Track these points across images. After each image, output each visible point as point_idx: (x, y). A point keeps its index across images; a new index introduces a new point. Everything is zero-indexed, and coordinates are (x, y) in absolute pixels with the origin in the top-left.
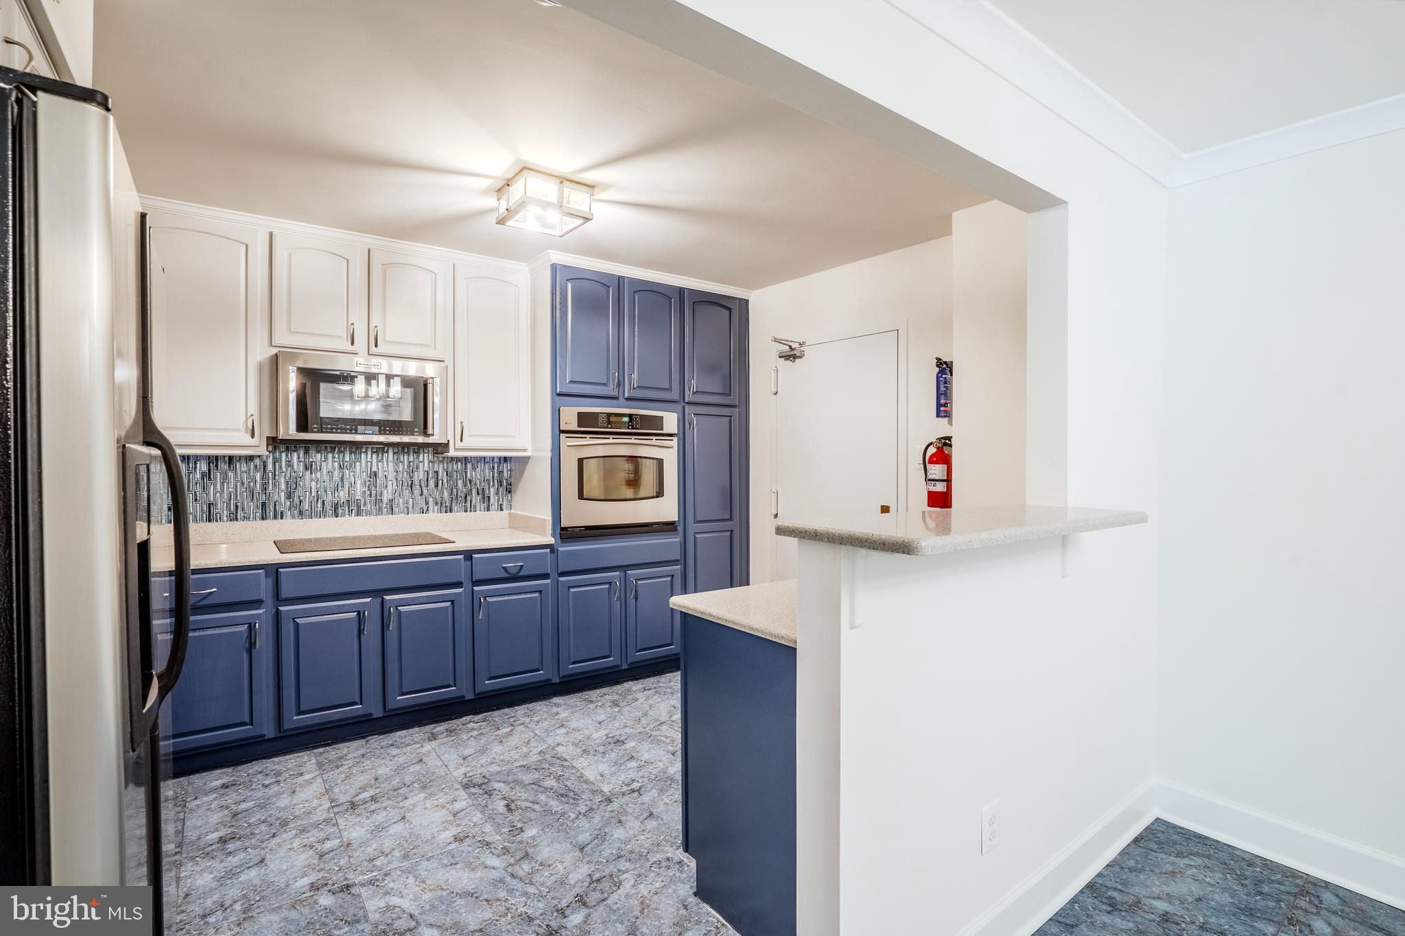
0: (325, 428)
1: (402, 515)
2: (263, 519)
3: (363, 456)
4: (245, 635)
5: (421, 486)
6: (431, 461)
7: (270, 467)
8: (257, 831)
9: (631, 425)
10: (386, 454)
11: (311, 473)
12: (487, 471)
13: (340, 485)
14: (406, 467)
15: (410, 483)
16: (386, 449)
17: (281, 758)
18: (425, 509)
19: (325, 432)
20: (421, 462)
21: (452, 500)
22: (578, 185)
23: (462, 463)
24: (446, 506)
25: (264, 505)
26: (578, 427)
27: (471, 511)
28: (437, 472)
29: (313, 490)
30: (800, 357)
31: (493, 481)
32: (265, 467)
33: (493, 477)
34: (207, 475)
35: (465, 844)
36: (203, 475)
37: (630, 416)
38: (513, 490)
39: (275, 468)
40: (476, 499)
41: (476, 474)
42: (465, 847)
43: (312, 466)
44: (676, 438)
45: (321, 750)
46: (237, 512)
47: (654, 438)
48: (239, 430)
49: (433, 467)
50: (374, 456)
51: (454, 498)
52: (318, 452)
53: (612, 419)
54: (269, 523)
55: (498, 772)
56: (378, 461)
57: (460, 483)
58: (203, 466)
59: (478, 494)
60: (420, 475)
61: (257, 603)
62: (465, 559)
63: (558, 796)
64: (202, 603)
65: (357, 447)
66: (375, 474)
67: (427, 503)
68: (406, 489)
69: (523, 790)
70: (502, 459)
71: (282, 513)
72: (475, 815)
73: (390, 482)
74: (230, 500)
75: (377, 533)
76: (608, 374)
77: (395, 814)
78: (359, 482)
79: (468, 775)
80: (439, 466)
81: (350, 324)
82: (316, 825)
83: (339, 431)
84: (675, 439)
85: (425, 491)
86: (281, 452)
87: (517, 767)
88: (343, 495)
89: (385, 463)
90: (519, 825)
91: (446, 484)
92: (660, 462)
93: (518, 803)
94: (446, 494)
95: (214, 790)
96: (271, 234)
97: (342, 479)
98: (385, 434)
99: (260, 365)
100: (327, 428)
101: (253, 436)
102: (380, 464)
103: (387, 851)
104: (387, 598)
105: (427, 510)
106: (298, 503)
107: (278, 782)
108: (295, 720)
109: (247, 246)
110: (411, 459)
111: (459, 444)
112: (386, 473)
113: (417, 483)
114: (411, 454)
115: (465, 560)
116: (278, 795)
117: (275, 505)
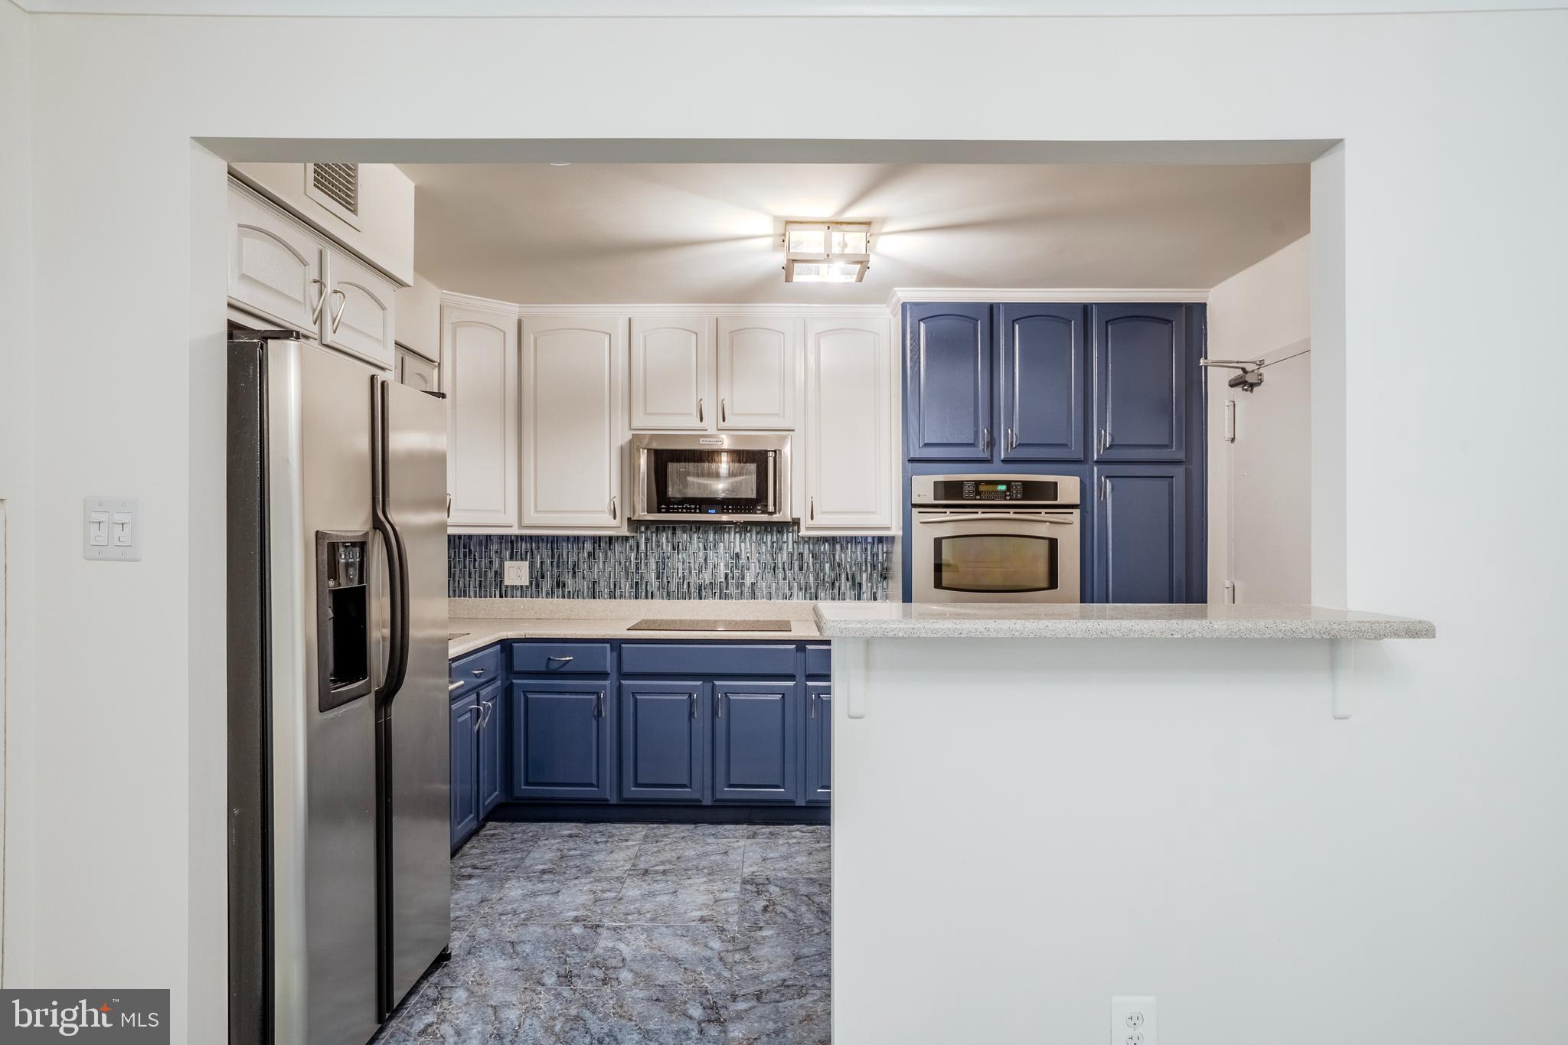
0: (672, 508)
1: (765, 600)
2: (636, 598)
3: (726, 536)
4: (595, 703)
5: (784, 569)
6: (795, 542)
7: (642, 547)
8: (568, 872)
9: (1010, 495)
10: (749, 534)
11: (678, 554)
12: (859, 553)
13: (704, 567)
14: (769, 548)
15: (773, 565)
16: (749, 528)
17: (622, 825)
18: (789, 594)
19: (671, 512)
20: (784, 542)
21: (817, 586)
22: (850, 226)
23: (829, 544)
24: (811, 593)
25: (637, 583)
26: (935, 499)
27: (839, 599)
28: (801, 555)
29: (680, 572)
30: (1258, 384)
31: (866, 564)
32: (638, 547)
33: (866, 561)
34: (592, 555)
35: (705, 925)
36: (589, 554)
37: (1008, 483)
38: (890, 576)
39: (647, 549)
40: (846, 585)
41: (846, 557)
42: (703, 927)
43: (678, 547)
44: (1079, 510)
45: (655, 826)
46: (615, 591)
47: (1043, 511)
48: (604, 512)
49: (798, 548)
50: (738, 535)
51: (820, 582)
52: (684, 532)
53: (982, 488)
54: (642, 602)
55: (784, 878)
56: (740, 542)
57: (827, 566)
58: (588, 546)
59: (848, 579)
60: (783, 557)
61: (603, 675)
62: (797, 649)
63: (818, 912)
64: (562, 669)
65: (719, 527)
66: (738, 555)
67: (790, 588)
68: (768, 572)
69: (792, 898)
70: (876, 540)
71: (652, 592)
72: (732, 906)
73: (753, 565)
74: (610, 579)
75: (738, 619)
76: (976, 433)
77: (671, 886)
78: (722, 564)
79: (755, 874)
80: (804, 547)
81: (699, 400)
82: (608, 880)
83: (684, 510)
84: (1077, 512)
85: (789, 574)
86: (652, 533)
87: (804, 878)
88: (707, 577)
89: (748, 544)
90: (762, 924)
91: (812, 568)
92: (1053, 543)
93: (778, 907)
94: (812, 579)
95: (562, 836)
96: (630, 319)
97: (706, 560)
98: (728, 513)
99: (622, 448)
100: (673, 508)
101: (615, 518)
102: (743, 544)
103: (643, 911)
104: (716, 683)
105: (791, 595)
106: (666, 584)
107: (607, 842)
108: (633, 791)
109: (610, 335)
110: (775, 539)
111: (810, 523)
112: (748, 555)
113: (780, 565)
114: (775, 533)
115: (797, 651)
116: (599, 851)
117: (646, 585)
